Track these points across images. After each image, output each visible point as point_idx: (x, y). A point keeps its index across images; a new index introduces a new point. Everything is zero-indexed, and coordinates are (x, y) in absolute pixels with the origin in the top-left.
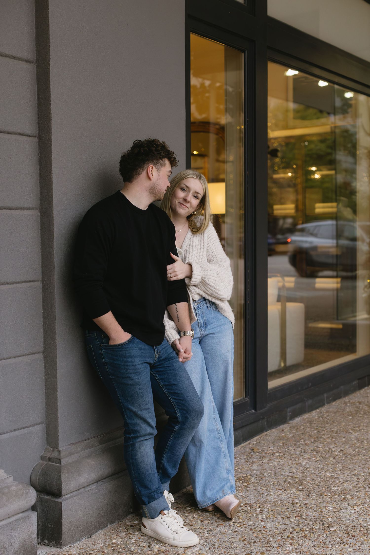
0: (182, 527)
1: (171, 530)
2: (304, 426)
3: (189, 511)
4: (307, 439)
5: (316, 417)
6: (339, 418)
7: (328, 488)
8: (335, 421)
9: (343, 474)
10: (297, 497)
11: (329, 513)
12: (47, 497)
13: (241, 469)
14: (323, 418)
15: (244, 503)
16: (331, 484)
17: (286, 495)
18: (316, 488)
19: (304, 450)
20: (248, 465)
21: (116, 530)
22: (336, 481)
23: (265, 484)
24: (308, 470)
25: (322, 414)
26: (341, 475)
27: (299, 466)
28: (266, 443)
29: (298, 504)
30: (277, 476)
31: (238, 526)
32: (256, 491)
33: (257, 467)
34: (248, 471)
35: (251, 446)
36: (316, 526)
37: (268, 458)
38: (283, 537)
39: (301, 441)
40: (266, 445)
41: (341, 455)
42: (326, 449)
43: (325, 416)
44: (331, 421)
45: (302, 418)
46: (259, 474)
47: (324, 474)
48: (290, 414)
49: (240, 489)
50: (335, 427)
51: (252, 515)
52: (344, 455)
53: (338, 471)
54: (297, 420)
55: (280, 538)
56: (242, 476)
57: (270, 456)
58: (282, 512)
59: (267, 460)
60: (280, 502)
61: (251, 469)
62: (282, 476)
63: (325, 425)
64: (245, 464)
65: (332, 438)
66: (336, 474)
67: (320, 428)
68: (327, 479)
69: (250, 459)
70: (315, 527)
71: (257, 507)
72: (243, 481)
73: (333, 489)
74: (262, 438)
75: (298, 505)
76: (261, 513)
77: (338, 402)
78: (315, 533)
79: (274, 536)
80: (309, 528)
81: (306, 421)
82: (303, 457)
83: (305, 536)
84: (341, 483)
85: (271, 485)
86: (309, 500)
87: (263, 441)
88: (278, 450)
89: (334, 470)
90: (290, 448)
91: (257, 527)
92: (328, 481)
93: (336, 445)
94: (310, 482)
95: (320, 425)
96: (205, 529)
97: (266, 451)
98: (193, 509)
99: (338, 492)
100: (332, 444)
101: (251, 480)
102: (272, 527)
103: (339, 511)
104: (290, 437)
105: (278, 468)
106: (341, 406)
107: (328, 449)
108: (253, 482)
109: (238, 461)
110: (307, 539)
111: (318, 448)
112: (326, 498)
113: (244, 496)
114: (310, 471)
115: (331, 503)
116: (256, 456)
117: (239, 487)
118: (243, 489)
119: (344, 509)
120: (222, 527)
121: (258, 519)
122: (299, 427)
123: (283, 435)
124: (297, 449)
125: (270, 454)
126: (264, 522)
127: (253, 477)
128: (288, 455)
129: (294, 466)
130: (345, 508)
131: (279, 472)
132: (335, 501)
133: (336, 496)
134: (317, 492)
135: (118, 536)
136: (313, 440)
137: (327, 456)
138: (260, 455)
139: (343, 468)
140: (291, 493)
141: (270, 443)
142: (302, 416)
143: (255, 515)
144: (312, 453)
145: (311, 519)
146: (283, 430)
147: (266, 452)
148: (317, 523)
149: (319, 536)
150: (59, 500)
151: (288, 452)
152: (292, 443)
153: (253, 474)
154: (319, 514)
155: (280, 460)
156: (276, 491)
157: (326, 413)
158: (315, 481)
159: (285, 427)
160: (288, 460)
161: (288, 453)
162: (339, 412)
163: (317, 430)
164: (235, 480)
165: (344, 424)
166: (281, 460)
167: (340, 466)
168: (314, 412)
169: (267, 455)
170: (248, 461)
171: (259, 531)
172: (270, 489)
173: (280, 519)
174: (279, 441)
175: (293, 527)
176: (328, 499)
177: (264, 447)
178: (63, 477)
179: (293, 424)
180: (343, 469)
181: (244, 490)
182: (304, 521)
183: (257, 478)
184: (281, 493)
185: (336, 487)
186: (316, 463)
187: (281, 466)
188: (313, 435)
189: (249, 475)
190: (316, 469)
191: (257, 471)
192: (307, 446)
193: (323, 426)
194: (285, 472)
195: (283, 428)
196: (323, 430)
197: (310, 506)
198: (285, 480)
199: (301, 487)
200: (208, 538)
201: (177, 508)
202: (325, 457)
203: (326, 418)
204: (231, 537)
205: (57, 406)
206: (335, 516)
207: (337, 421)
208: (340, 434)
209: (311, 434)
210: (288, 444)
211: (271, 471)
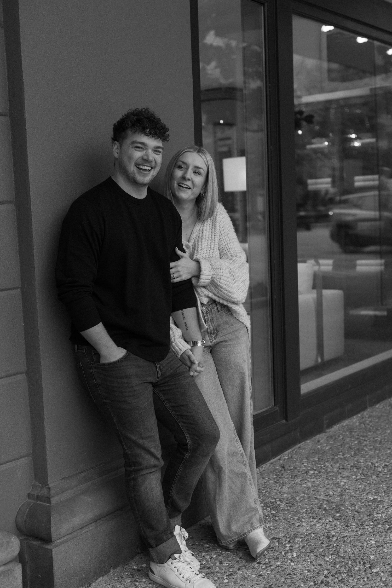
0: (196, 574)
1: (183, 577)
2: (343, 435)
3: (207, 549)
4: (347, 452)
5: (358, 424)
6: (383, 424)
7: (370, 515)
8: (379, 428)
9: (388, 496)
10: (333, 528)
11: (372, 549)
12: (36, 543)
13: (269, 493)
14: (364, 424)
15: (272, 537)
16: (374, 510)
17: (321, 526)
18: (355, 516)
19: (343, 466)
20: (278, 487)
21: (120, 577)
22: (379, 506)
23: (296, 512)
24: (347, 492)
25: (364, 420)
26: (386, 498)
27: (337, 487)
28: (298, 458)
29: (334, 537)
30: (312, 500)
31: (264, 569)
32: (285, 521)
33: (287, 489)
34: (277, 494)
35: (281, 462)
36: (356, 567)
37: (301, 477)
38: (317, 583)
39: (340, 455)
40: (299, 460)
41: (385, 471)
42: (368, 465)
43: (367, 422)
44: (374, 428)
45: (341, 425)
46: (290, 498)
47: (365, 497)
48: (327, 421)
49: (268, 519)
50: (379, 435)
51: (280, 553)
52: (389, 471)
53: (382, 492)
54: (336, 428)
55: (312, 583)
56: (271, 502)
57: (303, 475)
58: (315, 548)
59: (300, 480)
60: (313, 535)
61: (280, 492)
62: (316, 501)
63: (367, 434)
64: (274, 485)
65: (376, 450)
66: (379, 497)
67: (361, 438)
68: (369, 503)
69: (280, 480)
70: (354, 568)
71: (287, 542)
72: (270, 508)
73: (376, 516)
74: (294, 452)
75: (335, 539)
76: (291, 550)
77: (382, 404)
78: (354, 576)
79: (306, 581)
80: (347, 569)
81: (345, 429)
82: (341, 475)
83: (342, 581)
84: (385, 508)
85: (303, 512)
86: (347, 532)
87: (296, 455)
88: (313, 466)
89: (377, 491)
90: (327, 464)
91: (286, 568)
92: (370, 505)
93: (380, 458)
94: (349, 507)
95: (362, 434)
96: (224, 573)
97: (298, 468)
98: (212, 546)
99: (381, 520)
100: (375, 458)
101: (281, 506)
102: (304, 569)
103: (382, 546)
104: (327, 450)
105: (313, 489)
106: (385, 409)
107: (370, 464)
108: (282, 510)
109: (267, 482)
110: (344, 584)
111: (359, 463)
112: (368, 528)
113: (271, 527)
114: (349, 493)
115: (373, 535)
116: (287, 475)
117: (267, 516)
118: (270, 519)
119: (388, 543)
120: (244, 570)
121: (287, 558)
122: (337, 437)
123: (319, 447)
124: (334, 464)
125: (303, 472)
126: (294, 562)
127: (283, 502)
128: (324, 473)
129: (331, 487)
130: (389, 541)
131: (313, 495)
132: (378, 533)
133: (380, 526)
134: (357, 521)
135: (121, 584)
136: (353, 453)
137: (369, 473)
138: (291, 474)
139: (388, 488)
140: (327, 522)
141: (303, 457)
142: (341, 423)
143: (283, 553)
144: (352, 469)
145: (349, 557)
146: (319, 441)
147: (299, 470)
148: (357, 563)
149: (359, 579)
150: (48, 547)
151: (324, 469)
152: (328, 457)
153: (282, 498)
154: (360, 551)
155: (314, 480)
156: (309, 521)
157: (368, 418)
158: (355, 506)
159: (322, 437)
160: (325, 479)
161: (323, 471)
162: (384, 416)
163: (359, 440)
164: (262, 507)
165: (389, 431)
166: (316, 480)
167: (384, 486)
168: (355, 417)
169: (300, 473)
170: (277, 481)
171: (288, 575)
172: (302, 518)
173: (313, 558)
174: (314, 455)
175: (328, 568)
176: (369, 529)
177: (297, 464)
178: (52, 520)
179: (331, 433)
180: (388, 490)
181: (272, 520)
182: (341, 559)
183: (287, 503)
184: (315, 523)
185: (379, 514)
186: (356, 483)
187: (315, 488)
188: (353, 446)
189: (278, 500)
190: (357, 491)
191: (287, 494)
192: (346, 460)
193: (365, 434)
194: (320, 495)
195: (319, 438)
196: (365, 440)
197: (349, 540)
198: (321, 506)
199: (338, 515)
200: (227, 586)
201: (193, 545)
202: (367, 475)
203: (368, 424)
204: (254, 583)
205: (45, 435)
206: (378, 552)
207: (381, 428)
208: (385, 445)
209: (351, 445)
210: (324, 459)
211: (304, 494)
